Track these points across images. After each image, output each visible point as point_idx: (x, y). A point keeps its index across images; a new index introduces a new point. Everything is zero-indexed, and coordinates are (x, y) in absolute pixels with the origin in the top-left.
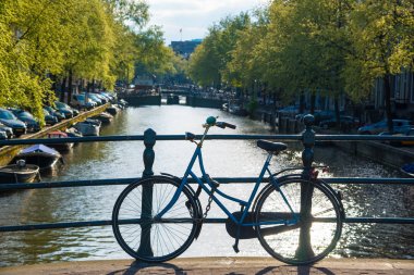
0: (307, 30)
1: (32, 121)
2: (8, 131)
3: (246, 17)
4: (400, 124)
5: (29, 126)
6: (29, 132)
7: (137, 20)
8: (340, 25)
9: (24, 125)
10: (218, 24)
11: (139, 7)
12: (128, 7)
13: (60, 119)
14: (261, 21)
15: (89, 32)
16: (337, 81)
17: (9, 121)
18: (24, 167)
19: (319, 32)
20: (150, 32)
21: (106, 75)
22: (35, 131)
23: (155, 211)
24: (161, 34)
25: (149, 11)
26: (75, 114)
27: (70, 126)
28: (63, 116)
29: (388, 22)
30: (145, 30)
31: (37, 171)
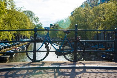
0: (78, 22)
1: (9, 45)
2: (2, 47)
3: (63, 20)
4: (101, 46)
5: (8, 46)
6: (8, 48)
7: (36, 21)
8: (86, 22)
9: (7, 46)
10: (56, 22)
11: (36, 18)
12: (34, 18)
13: (16, 45)
14: (67, 21)
15: (24, 23)
16: (85, 35)
17: (3, 45)
18: (6, 56)
19: (81, 23)
20: (39, 24)
21: (28, 34)
22: (9, 48)
23: (37, 49)
24: (42, 25)
25: (39, 19)
26: (20, 44)
27: (18, 46)
28: (17, 44)
29: (97, 21)
30: (38, 24)
31: (9, 57)
